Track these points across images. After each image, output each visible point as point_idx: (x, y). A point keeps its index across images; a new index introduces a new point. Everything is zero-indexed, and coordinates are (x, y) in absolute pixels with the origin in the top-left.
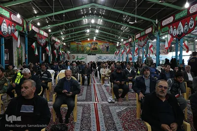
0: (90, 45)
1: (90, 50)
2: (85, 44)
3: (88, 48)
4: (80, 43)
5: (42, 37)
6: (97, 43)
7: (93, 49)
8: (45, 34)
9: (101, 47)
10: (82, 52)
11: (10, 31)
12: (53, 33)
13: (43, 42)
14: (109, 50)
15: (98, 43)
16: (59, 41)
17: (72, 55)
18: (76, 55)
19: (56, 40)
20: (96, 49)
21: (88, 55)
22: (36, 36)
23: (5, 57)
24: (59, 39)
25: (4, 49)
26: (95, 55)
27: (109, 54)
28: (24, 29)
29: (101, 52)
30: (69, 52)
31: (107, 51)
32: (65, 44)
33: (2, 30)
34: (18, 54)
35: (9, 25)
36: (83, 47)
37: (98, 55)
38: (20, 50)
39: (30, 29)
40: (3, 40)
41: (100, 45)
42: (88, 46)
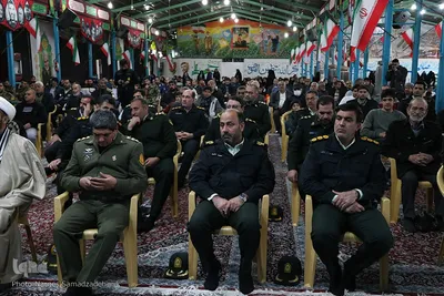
0: (227, 35)
1: (227, 48)
2: (216, 32)
3: (224, 44)
4: (203, 28)
5: (92, 21)
6: (247, 29)
7: (237, 45)
8: (101, 14)
9: (258, 41)
10: (209, 54)
11: (22, 17)
12: (121, 10)
13: (95, 32)
14: (279, 47)
15: (251, 29)
16: (141, 27)
17: (182, 60)
18: (191, 62)
19: (134, 24)
20: (244, 44)
21: (224, 60)
22: (77, 20)
23: (16, 69)
24: (143, 21)
25: (12, 54)
26: (242, 60)
27: (280, 57)
28: (49, 8)
29: (258, 53)
30: (174, 54)
31: (274, 50)
32: (157, 33)
33: (8, 18)
34: (43, 62)
35: (20, 5)
36: (209, 39)
37: (249, 62)
38: (46, 52)
39: (64, 7)
40: (11, 35)
41: (256, 35)
42: (223, 38)
